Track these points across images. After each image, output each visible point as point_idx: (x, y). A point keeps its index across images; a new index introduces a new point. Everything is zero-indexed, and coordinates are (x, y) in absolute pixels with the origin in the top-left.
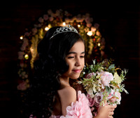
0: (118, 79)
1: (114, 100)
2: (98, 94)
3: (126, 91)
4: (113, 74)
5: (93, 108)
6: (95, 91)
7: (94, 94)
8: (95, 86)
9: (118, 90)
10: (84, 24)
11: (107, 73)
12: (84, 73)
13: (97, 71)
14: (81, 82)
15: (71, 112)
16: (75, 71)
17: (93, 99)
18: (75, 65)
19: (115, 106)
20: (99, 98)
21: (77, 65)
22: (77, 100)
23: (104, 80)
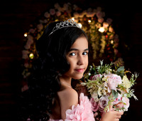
0: (127, 83)
1: (121, 106)
2: (102, 98)
3: (135, 97)
4: (122, 77)
5: (97, 114)
6: (100, 94)
7: (99, 98)
8: (100, 89)
9: (125, 95)
10: (95, 19)
11: (115, 76)
12: (90, 74)
13: (104, 73)
14: (85, 84)
15: (71, 116)
16: (77, 70)
17: (97, 103)
18: (78, 64)
19: (121, 112)
20: (105, 102)
21: (79, 63)
22: (79, 103)
23: (111, 83)
